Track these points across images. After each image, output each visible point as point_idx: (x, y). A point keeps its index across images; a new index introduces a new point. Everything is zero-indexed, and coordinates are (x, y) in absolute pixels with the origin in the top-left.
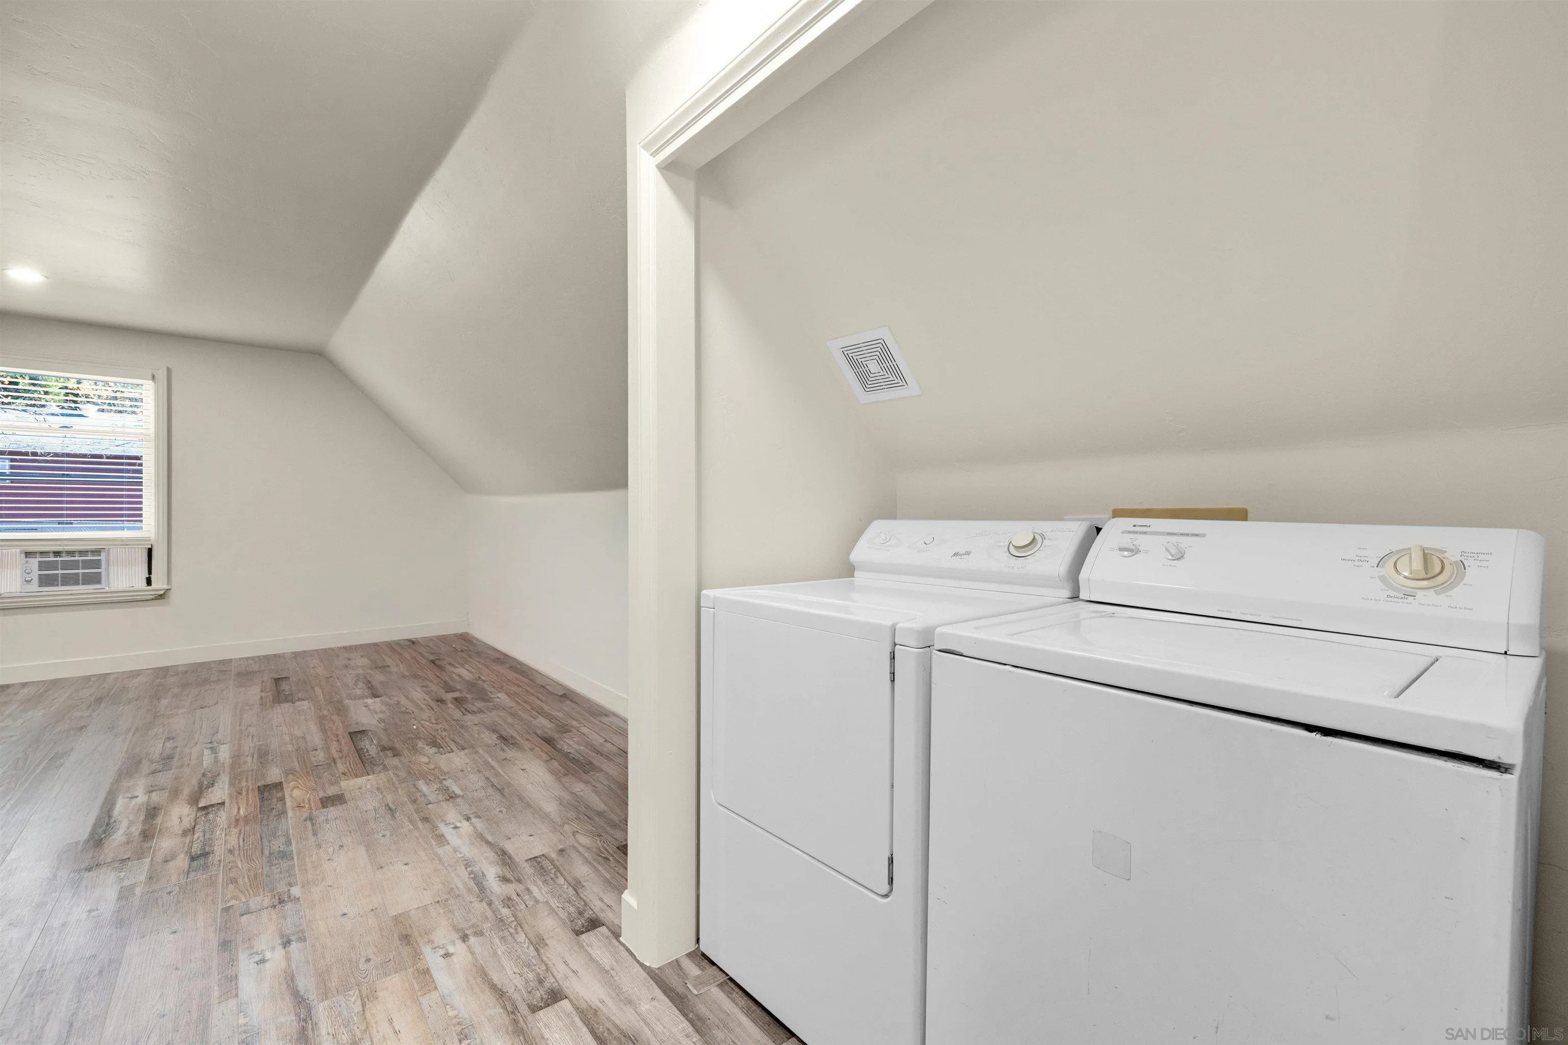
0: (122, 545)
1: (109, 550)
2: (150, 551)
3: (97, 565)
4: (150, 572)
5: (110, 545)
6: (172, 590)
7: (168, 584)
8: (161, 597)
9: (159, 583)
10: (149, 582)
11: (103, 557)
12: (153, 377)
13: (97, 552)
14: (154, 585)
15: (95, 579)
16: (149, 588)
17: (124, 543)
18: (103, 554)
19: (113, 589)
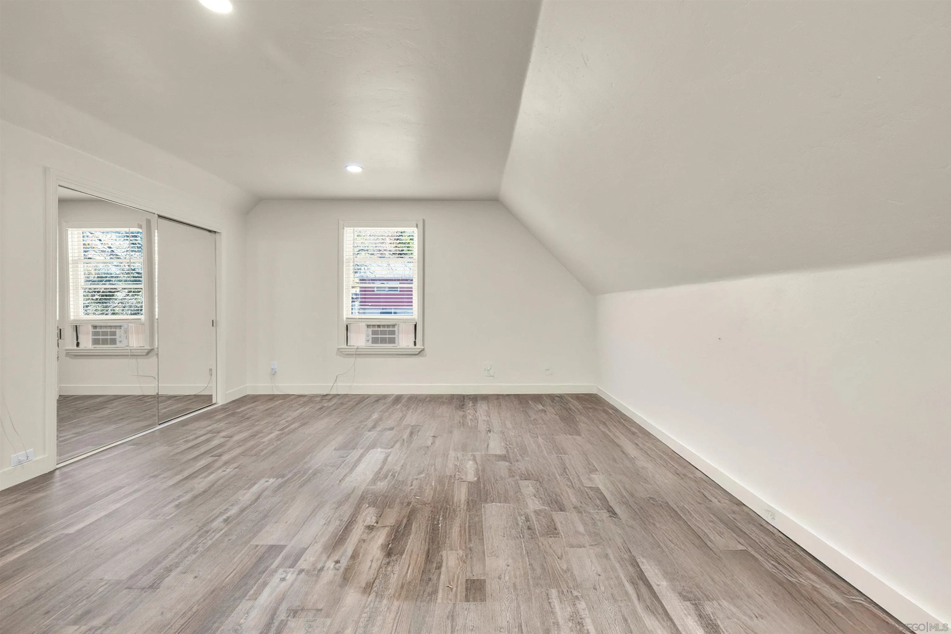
0: (404, 322)
1: (399, 325)
2: (416, 325)
3: (393, 332)
4: (415, 339)
5: (399, 322)
6: (425, 349)
7: (423, 345)
8: (421, 352)
9: (419, 346)
10: (415, 344)
11: (396, 329)
12: (417, 226)
13: (394, 326)
14: (417, 346)
15: (392, 341)
16: (415, 347)
17: (405, 321)
18: (396, 327)
19: (400, 347)
